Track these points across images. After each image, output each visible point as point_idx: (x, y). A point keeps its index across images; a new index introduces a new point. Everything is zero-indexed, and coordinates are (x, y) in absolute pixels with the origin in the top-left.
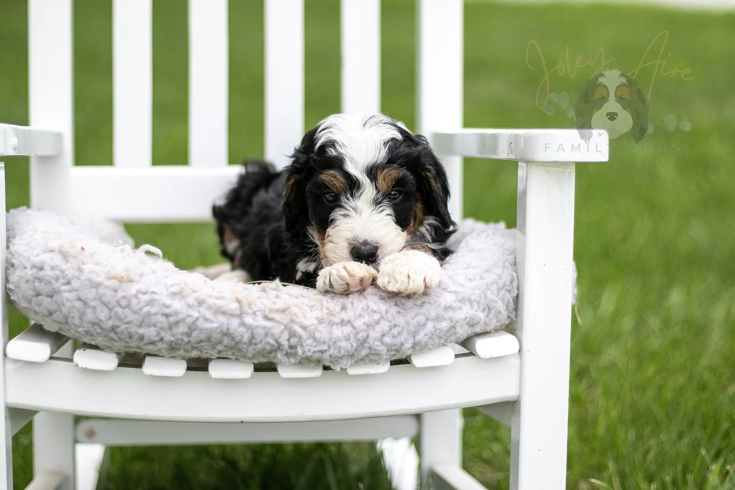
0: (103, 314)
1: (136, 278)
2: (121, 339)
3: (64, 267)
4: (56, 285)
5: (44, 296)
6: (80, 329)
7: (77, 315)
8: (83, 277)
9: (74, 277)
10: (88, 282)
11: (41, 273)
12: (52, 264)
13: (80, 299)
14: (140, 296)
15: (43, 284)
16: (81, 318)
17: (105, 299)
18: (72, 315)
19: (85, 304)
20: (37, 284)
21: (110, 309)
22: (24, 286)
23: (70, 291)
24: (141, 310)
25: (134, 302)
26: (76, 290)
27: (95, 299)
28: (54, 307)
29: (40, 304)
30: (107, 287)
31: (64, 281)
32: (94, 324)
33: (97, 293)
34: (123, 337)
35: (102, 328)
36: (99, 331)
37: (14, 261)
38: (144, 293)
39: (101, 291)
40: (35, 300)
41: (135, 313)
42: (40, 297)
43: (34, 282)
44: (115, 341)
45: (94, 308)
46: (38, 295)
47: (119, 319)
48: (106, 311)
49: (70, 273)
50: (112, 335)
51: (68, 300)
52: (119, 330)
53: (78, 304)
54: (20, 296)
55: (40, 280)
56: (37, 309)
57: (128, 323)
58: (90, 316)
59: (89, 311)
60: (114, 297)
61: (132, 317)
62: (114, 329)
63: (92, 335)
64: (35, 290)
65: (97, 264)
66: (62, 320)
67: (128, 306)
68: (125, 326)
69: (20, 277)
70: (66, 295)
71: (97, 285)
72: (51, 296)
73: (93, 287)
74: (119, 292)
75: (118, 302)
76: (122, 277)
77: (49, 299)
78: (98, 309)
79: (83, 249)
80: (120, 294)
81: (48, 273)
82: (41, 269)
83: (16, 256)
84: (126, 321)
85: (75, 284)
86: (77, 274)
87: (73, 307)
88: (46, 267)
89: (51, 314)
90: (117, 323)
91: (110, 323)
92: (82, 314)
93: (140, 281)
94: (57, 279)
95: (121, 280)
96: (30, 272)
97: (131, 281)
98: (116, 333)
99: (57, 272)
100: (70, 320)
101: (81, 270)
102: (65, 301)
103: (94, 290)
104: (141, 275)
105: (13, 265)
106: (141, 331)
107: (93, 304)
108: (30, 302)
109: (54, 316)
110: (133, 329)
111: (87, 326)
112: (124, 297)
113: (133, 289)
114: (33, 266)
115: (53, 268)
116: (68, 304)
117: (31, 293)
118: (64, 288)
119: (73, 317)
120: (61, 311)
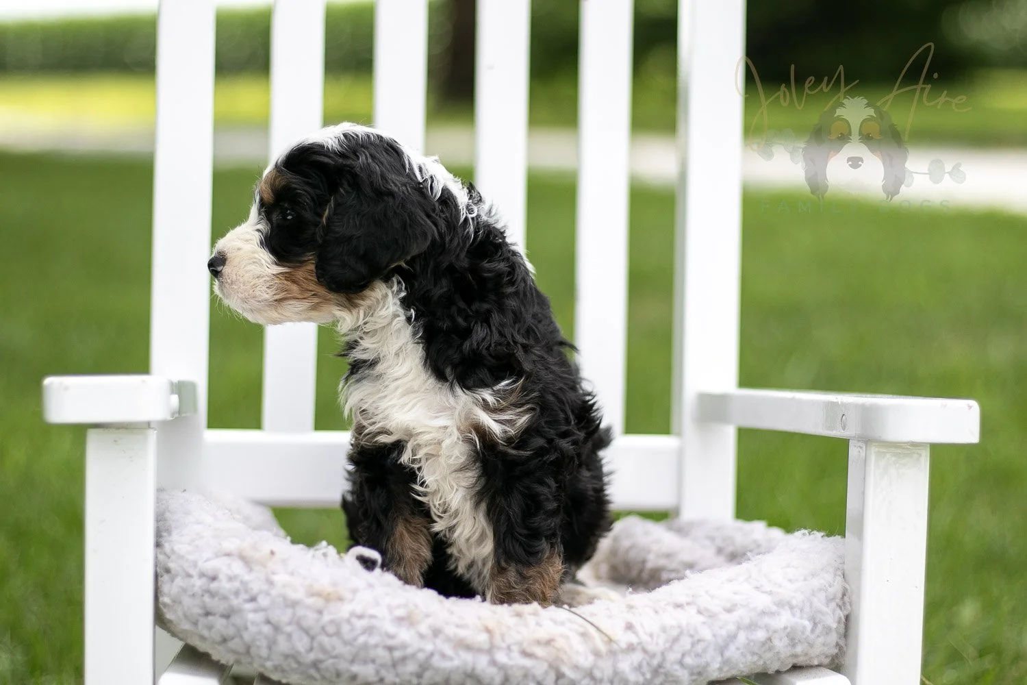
0: (301, 644)
1: (348, 595)
2: (323, 678)
3: (247, 577)
4: (235, 602)
5: (217, 616)
6: (269, 664)
7: (263, 643)
8: (274, 592)
9: (261, 592)
10: (281, 599)
11: (214, 586)
12: (229, 573)
13: (268, 622)
14: (354, 620)
15: (216, 599)
16: (270, 648)
17: (305, 624)
18: (258, 643)
19: (277, 628)
20: (207, 599)
21: (313, 638)
22: (187, 601)
23: (255, 611)
24: (355, 639)
25: (345, 629)
26: (264, 610)
27: (290, 623)
28: (231, 631)
29: (210, 628)
30: (308, 607)
31: (246, 596)
32: (287, 656)
33: (294, 614)
34: (327, 675)
35: (299, 663)
36: (294, 665)
37: (172, 565)
38: (361, 617)
39: (300, 612)
40: (203, 621)
41: (346, 643)
42: (210, 618)
43: (203, 596)
44: (315, 679)
45: (289, 636)
46: (207, 614)
47: (323, 650)
48: (306, 640)
49: (256, 587)
50: (313, 672)
51: (253, 623)
52: (323, 666)
53: (266, 629)
54: (180, 613)
55: (213, 594)
56: (205, 633)
57: (336, 657)
58: (283, 645)
59: (281, 639)
60: (318, 620)
61: (341, 649)
62: (316, 664)
63: (283, 671)
64: (204, 607)
65: (292, 574)
66: (242, 649)
67: (338, 634)
68: (331, 661)
69: (181, 587)
70: (251, 616)
71: (294, 604)
72: (227, 616)
73: (287, 606)
74: (325, 613)
75: (323, 629)
76: (329, 594)
77: (224, 621)
78: (295, 636)
79: (272, 553)
80: (326, 618)
81: (224, 585)
82: (214, 579)
83: (173, 557)
84: (335, 653)
85: (263, 601)
86: (265, 587)
87: (260, 633)
88: (222, 577)
89: (224, 640)
90: (321, 656)
91: (312, 657)
92: (272, 644)
93: (352, 600)
94: (237, 593)
95: (328, 598)
96: (198, 583)
97: (340, 599)
98: (318, 669)
99: (237, 584)
100: (253, 651)
101: (271, 583)
102: (249, 625)
103: (289, 612)
104: (355, 591)
105: (168, 571)
106: (355, 668)
107: (289, 629)
108: (195, 624)
109: (231, 645)
110: (343, 666)
111: (277, 660)
112: (332, 622)
113: (344, 610)
114: (202, 575)
115: (231, 579)
116: (252, 629)
117: (197, 611)
118: (249, 606)
119: (258, 647)
120: (241, 637)
